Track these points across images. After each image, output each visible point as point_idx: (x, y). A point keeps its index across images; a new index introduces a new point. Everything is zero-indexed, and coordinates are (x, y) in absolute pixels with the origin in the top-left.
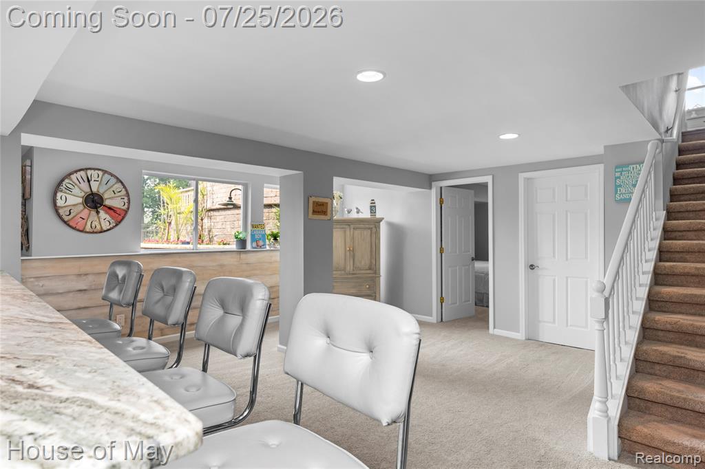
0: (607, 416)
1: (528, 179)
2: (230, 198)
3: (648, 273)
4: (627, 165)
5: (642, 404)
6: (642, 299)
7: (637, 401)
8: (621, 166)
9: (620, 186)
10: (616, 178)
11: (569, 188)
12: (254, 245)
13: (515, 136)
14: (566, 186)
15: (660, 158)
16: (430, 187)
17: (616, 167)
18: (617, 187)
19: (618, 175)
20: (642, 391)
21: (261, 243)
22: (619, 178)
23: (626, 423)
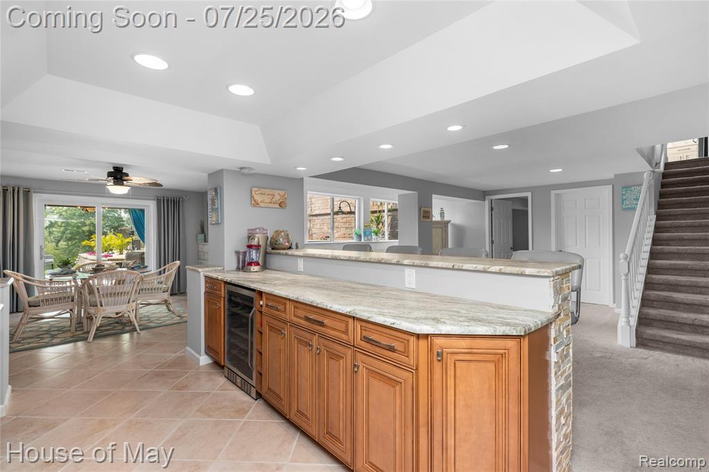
0: (629, 325)
1: (557, 195)
2: (340, 208)
3: (647, 252)
4: (630, 187)
5: (648, 321)
6: (644, 267)
7: (645, 320)
8: (627, 187)
9: (625, 200)
10: (623, 195)
11: (587, 201)
12: (366, 238)
13: (560, 170)
14: (585, 199)
15: (652, 182)
16: (484, 200)
17: (623, 188)
18: (623, 200)
19: (624, 193)
20: (647, 314)
21: (369, 237)
22: (625, 195)
23: (640, 329)
